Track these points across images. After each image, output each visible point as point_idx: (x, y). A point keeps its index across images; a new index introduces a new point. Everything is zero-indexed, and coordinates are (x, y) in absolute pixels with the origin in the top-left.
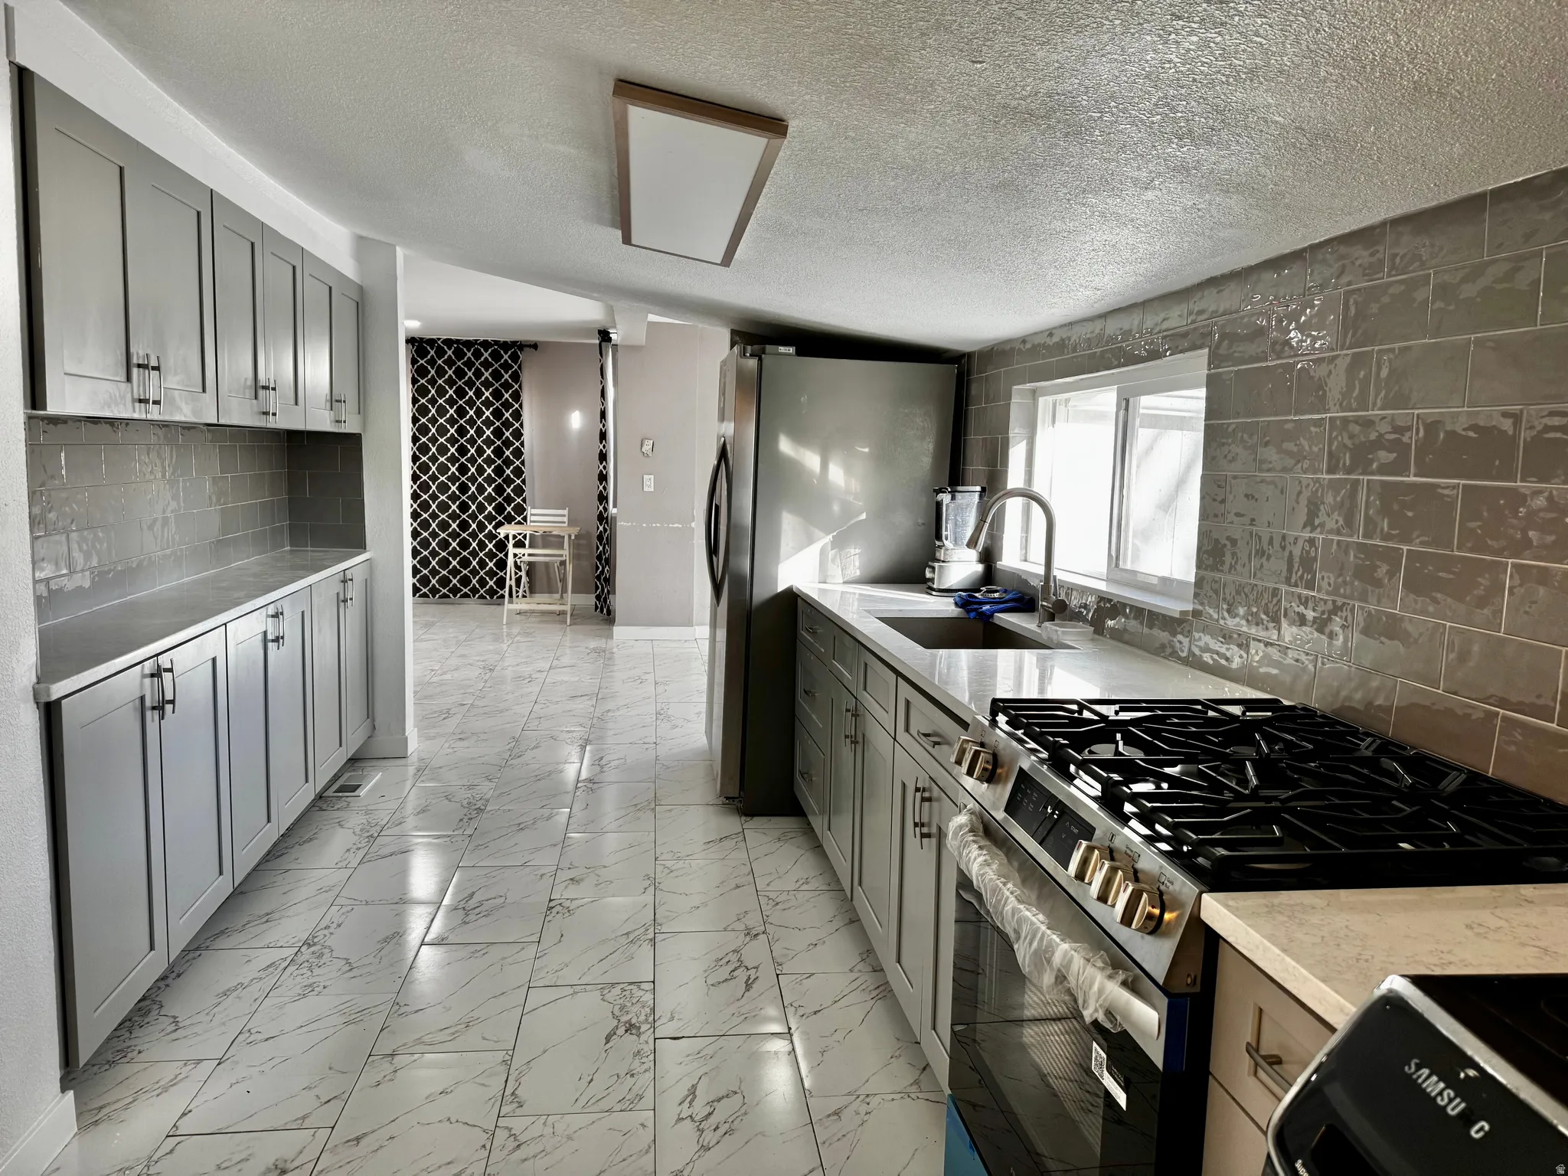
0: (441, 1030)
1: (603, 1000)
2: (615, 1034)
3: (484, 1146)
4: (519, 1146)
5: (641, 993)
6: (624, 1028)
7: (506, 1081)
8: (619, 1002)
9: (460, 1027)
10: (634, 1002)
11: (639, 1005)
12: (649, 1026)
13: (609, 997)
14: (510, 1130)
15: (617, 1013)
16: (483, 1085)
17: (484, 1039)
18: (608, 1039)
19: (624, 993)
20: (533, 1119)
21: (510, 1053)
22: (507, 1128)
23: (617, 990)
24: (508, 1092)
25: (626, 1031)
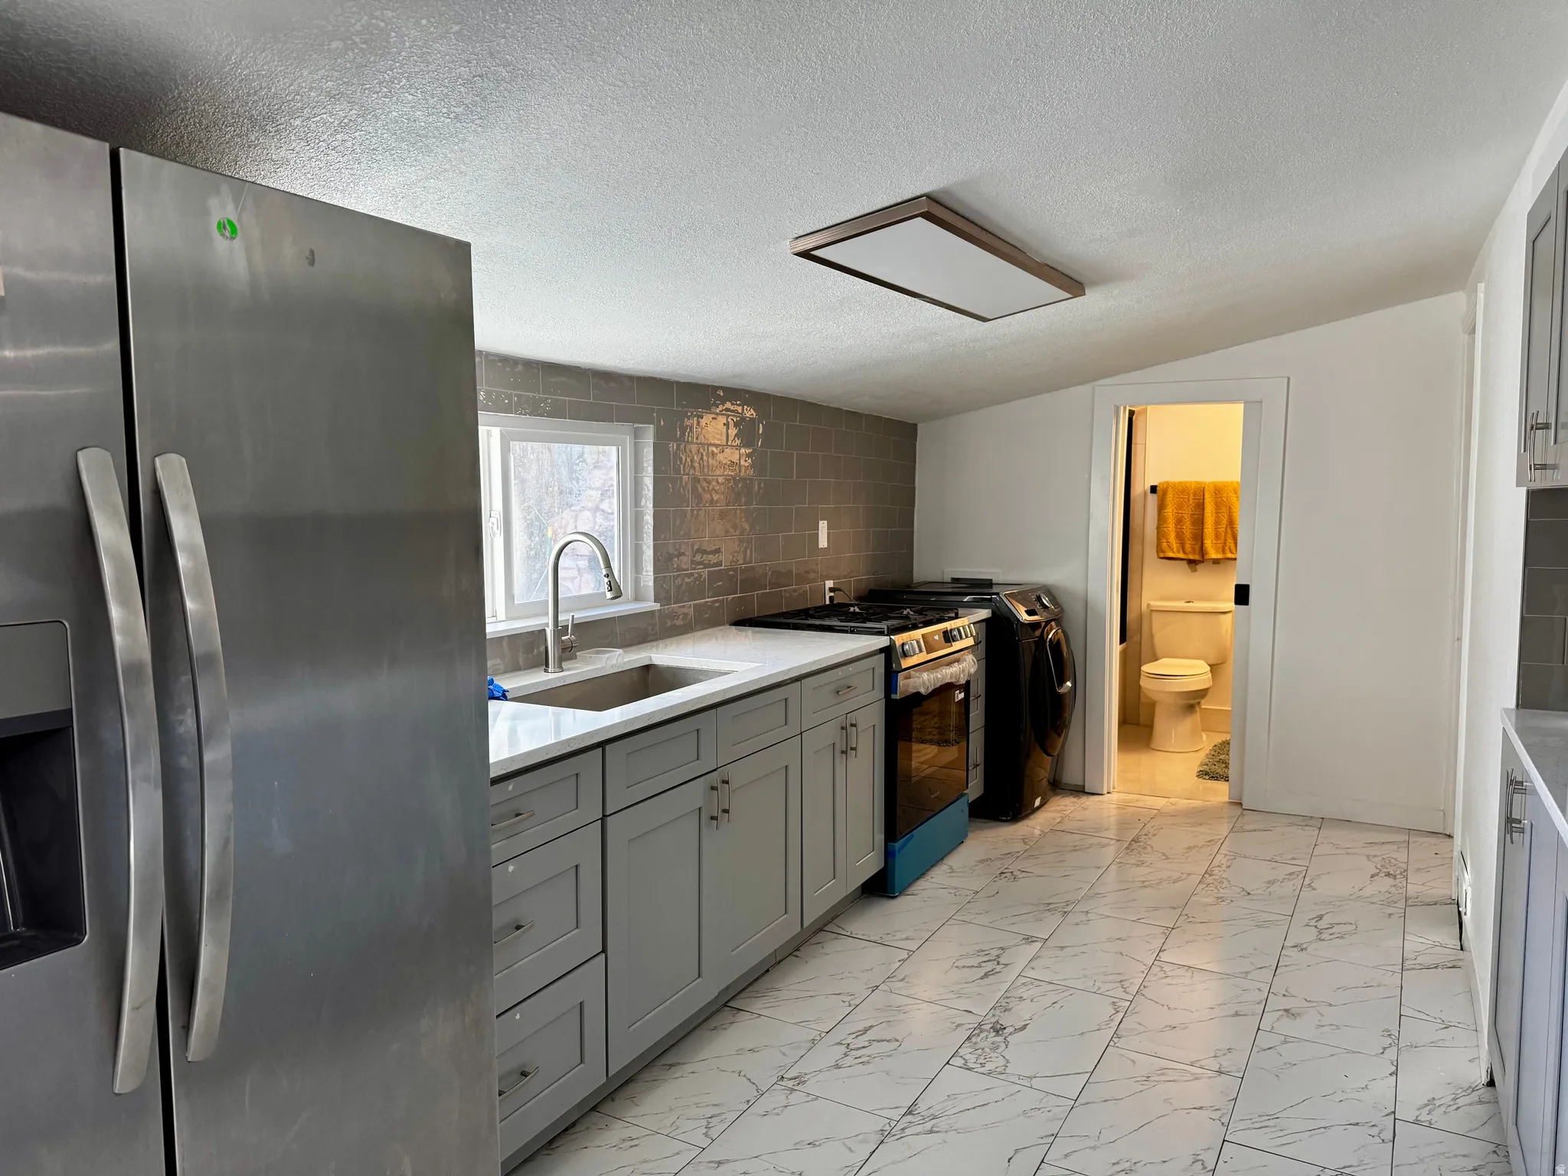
0: (1174, 1081)
1: (1008, 1062)
2: (1016, 1029)
3: (1145, 987)
4: (1121, 981)
5: (967, 1057)
6: (1005, 1031)
7: (1121, 1022)
8: (996, 1055)
9: (1157, 1078)
10: (980, 1050)
11: (977, 1047)
12: (982, 1027)
13: (1001, 1062)
14: (1125, 991)
15: (1003, 1046)
16: (1140, 1024)
17: (1134, 1062)
18: (1024, 1027)
19: (984, 1061)
20: (1107, 993)
21: (1112, 1043)
22: (1127, 993)
23: (989, 1066)
24: (1120, 1015)
25: (1005, 1028)
